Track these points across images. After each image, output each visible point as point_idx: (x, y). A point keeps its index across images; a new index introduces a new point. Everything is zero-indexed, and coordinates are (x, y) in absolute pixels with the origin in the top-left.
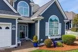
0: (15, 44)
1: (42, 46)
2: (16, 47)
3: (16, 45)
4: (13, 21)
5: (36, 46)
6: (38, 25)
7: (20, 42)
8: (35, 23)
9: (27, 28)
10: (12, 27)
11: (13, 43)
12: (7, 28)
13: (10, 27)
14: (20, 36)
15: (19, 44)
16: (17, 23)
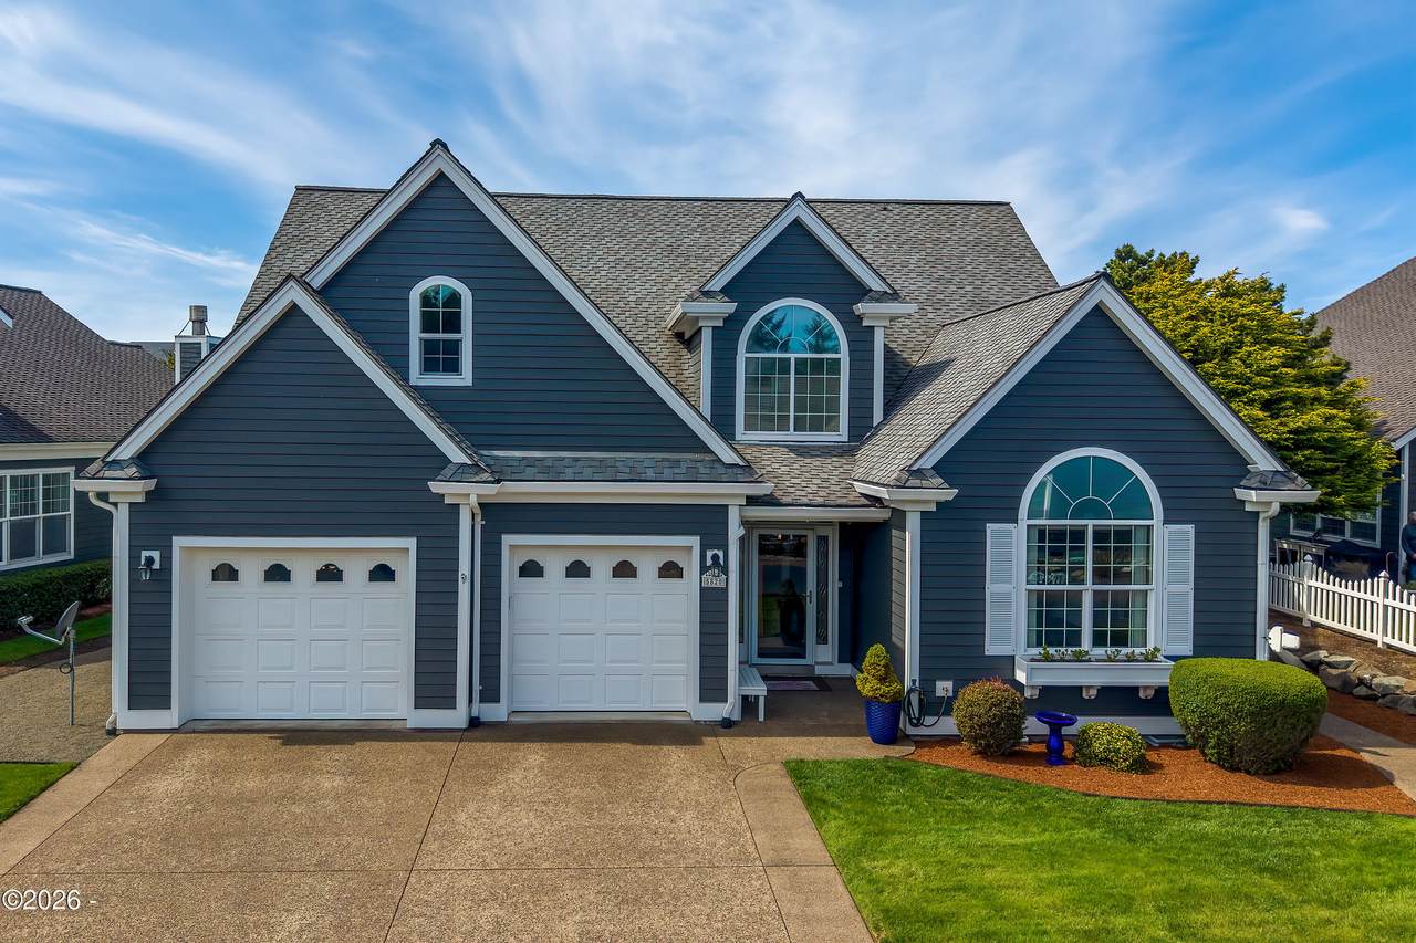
0: (721, 697)
1: (947, 741)
2: (727, 724)
3: (728, 709)
4: (706, 522)
5: (889, 736)
6: (909, 546)
7: (759, 689)
8: (885, 523)
9: (823, 555)
10: (704, 569)
11: (712, 688)
12: (670, 570)
13: (692, 567)
14: (765, 623)
15: (748, 704)
16: (735, 531)
